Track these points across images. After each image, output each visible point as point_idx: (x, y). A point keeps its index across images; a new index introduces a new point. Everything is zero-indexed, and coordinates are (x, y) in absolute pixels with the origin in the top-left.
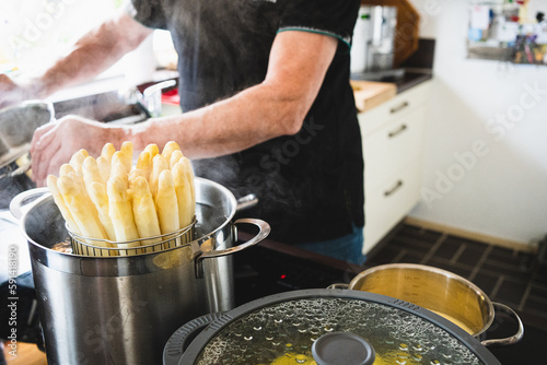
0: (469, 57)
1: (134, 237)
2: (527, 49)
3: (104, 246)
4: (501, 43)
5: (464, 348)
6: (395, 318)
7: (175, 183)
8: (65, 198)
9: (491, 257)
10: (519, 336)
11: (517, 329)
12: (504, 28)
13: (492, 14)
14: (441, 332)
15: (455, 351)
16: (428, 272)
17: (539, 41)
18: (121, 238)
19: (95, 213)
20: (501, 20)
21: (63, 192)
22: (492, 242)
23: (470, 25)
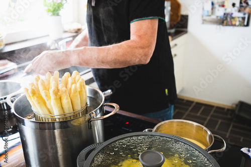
0: (203, 23)
1: (62, 112)
2: (229, 19)
3: (49, 117)
4: (217, 17)
5: (201, 155)
6: (173, 143)
7: (79, 90)
8: (32, 97)
9: (215, 112)
10: (224, 148)
12: (218, 10)
13: (213, 4)
15: (197, 156)
16: (186, 123)
17: (233, 16)
18: (56, 113)
19: (45, 104)
20: (216, 6)
21: (31, 95)
22: (216, 105)
23: (203, 9)
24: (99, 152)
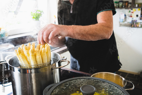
0: (120, 26)
1: (36, 64)
2: (135, 24)
3: (28, 66)
4: (128, 22)
5: (119, 89)
6: (102, 83)
7: (46, 51)
8: (19, 54)
10: (133, 88)
11: (133, 87)
12: (128, 19)
13: (125, 15)
14: (113, 86)
15: (116, 90)
16: (110, 74)
17: (137, 22)
18: (33, 64)
19: (26, 58)
20: (127, 17)
21: (18, 53)
22: (128, 73)
23: (120, 18)
24: (57, 87)
